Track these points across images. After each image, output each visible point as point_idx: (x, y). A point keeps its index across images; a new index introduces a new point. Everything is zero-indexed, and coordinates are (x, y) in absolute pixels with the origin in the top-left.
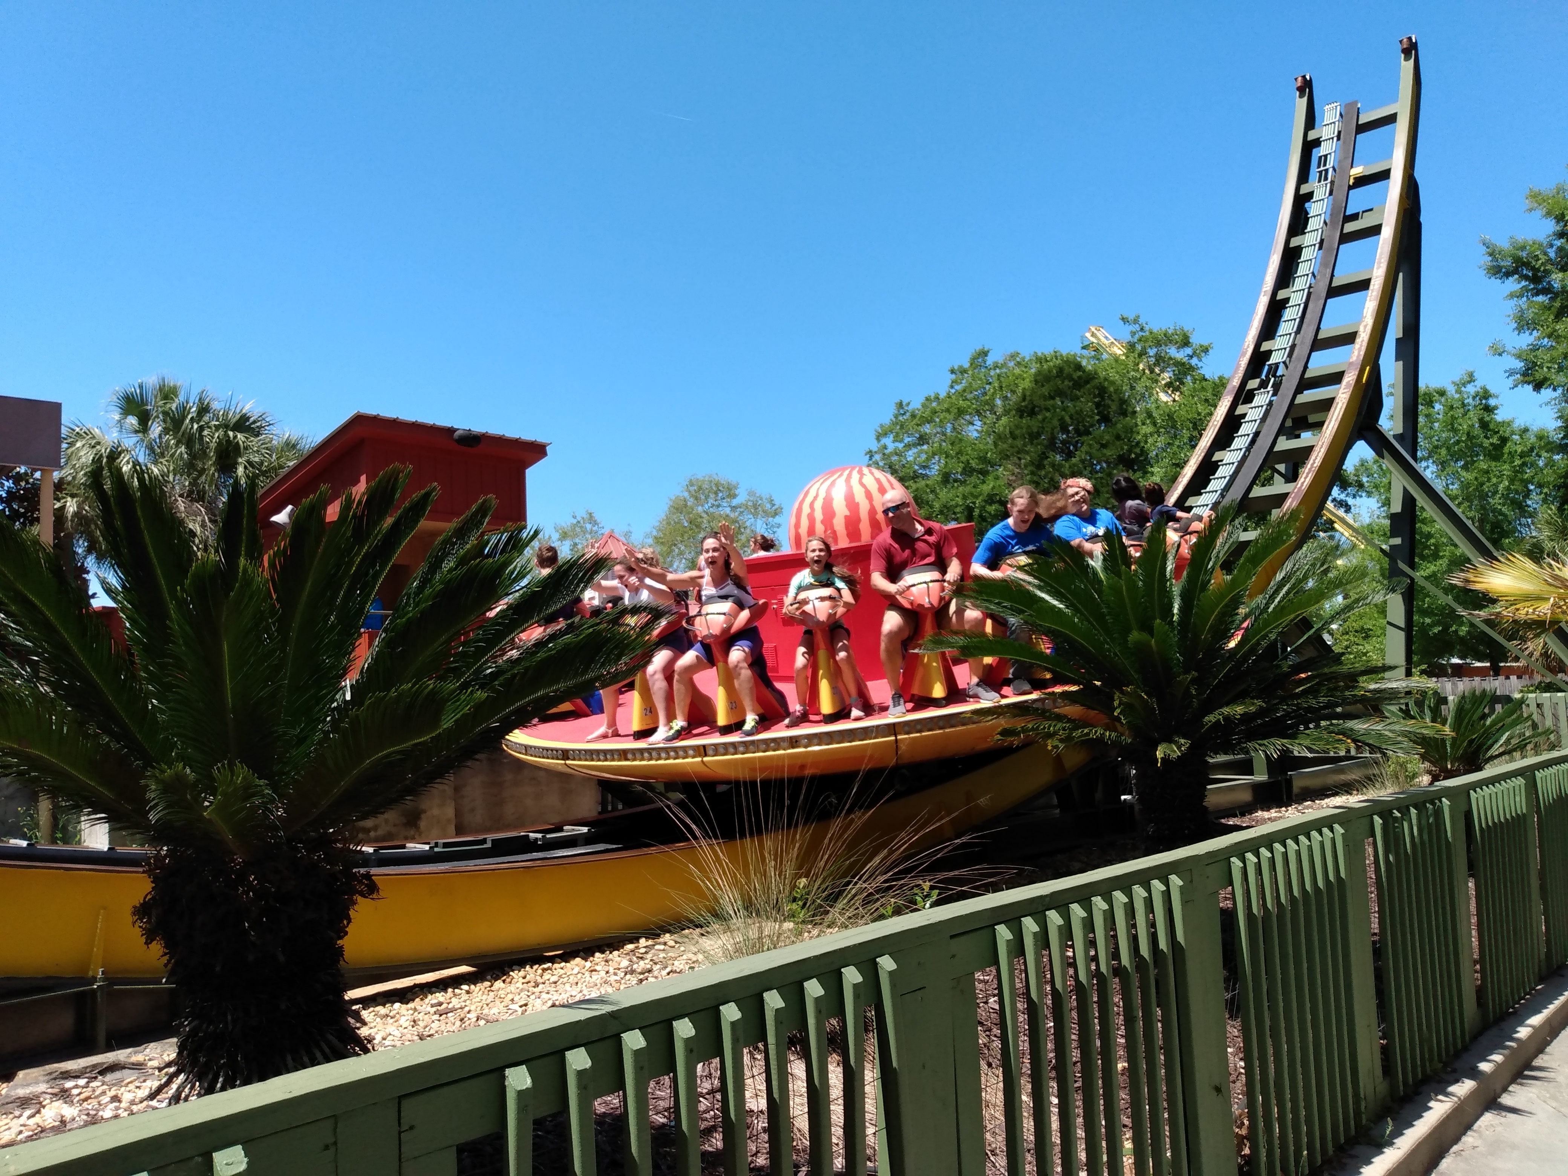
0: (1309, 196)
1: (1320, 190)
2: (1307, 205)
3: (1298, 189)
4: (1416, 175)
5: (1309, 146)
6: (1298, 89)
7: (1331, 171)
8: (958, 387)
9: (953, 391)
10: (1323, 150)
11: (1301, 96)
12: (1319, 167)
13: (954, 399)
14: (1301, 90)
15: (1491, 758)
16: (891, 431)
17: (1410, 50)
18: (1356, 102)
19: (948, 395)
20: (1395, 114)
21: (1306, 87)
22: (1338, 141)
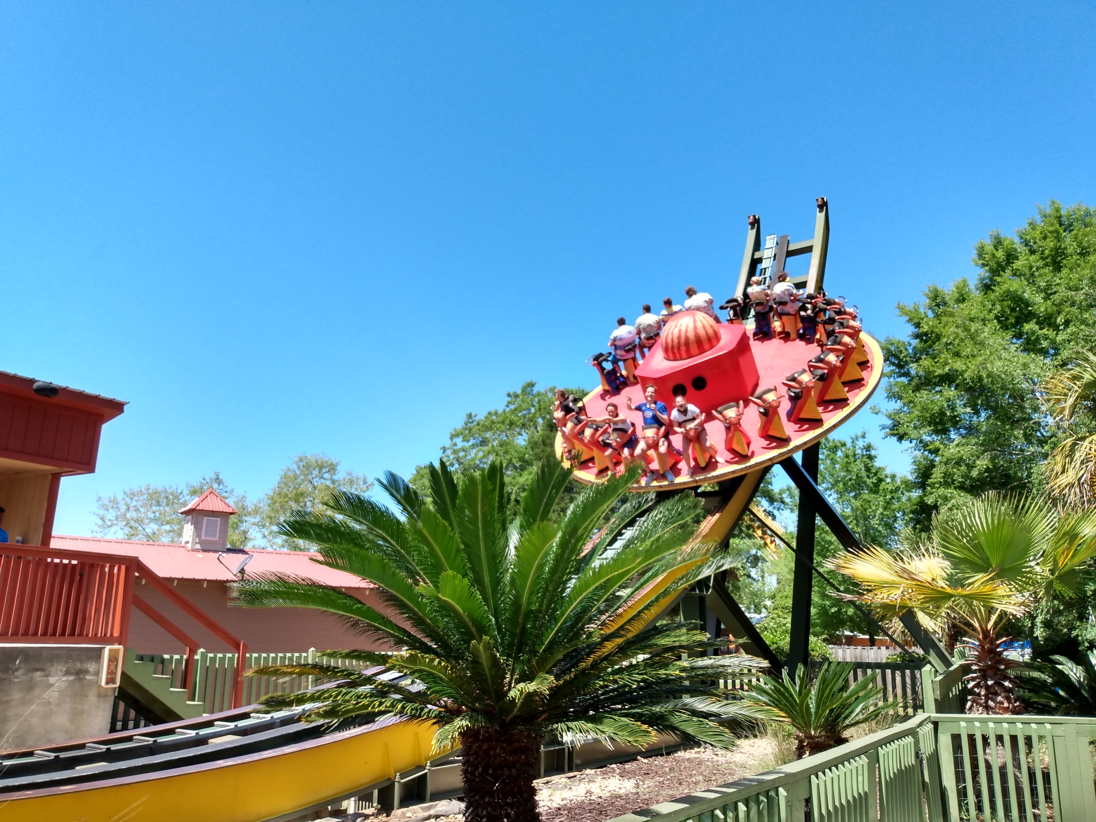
5: (755, 262)
6: (751, 224)
7: (768, 279)
8: (512, 407)
9: (508, 409)
10: (764, 264)
11: (752, 229)
13: (508, 415)
14: (752, 224)
15: (848, 726)
16: (462, 434)
17: (823, 206)
18: (787, 236)
19: (504, 411)
20: (812, 247)
21: (756, 223)
22: (774, 259)
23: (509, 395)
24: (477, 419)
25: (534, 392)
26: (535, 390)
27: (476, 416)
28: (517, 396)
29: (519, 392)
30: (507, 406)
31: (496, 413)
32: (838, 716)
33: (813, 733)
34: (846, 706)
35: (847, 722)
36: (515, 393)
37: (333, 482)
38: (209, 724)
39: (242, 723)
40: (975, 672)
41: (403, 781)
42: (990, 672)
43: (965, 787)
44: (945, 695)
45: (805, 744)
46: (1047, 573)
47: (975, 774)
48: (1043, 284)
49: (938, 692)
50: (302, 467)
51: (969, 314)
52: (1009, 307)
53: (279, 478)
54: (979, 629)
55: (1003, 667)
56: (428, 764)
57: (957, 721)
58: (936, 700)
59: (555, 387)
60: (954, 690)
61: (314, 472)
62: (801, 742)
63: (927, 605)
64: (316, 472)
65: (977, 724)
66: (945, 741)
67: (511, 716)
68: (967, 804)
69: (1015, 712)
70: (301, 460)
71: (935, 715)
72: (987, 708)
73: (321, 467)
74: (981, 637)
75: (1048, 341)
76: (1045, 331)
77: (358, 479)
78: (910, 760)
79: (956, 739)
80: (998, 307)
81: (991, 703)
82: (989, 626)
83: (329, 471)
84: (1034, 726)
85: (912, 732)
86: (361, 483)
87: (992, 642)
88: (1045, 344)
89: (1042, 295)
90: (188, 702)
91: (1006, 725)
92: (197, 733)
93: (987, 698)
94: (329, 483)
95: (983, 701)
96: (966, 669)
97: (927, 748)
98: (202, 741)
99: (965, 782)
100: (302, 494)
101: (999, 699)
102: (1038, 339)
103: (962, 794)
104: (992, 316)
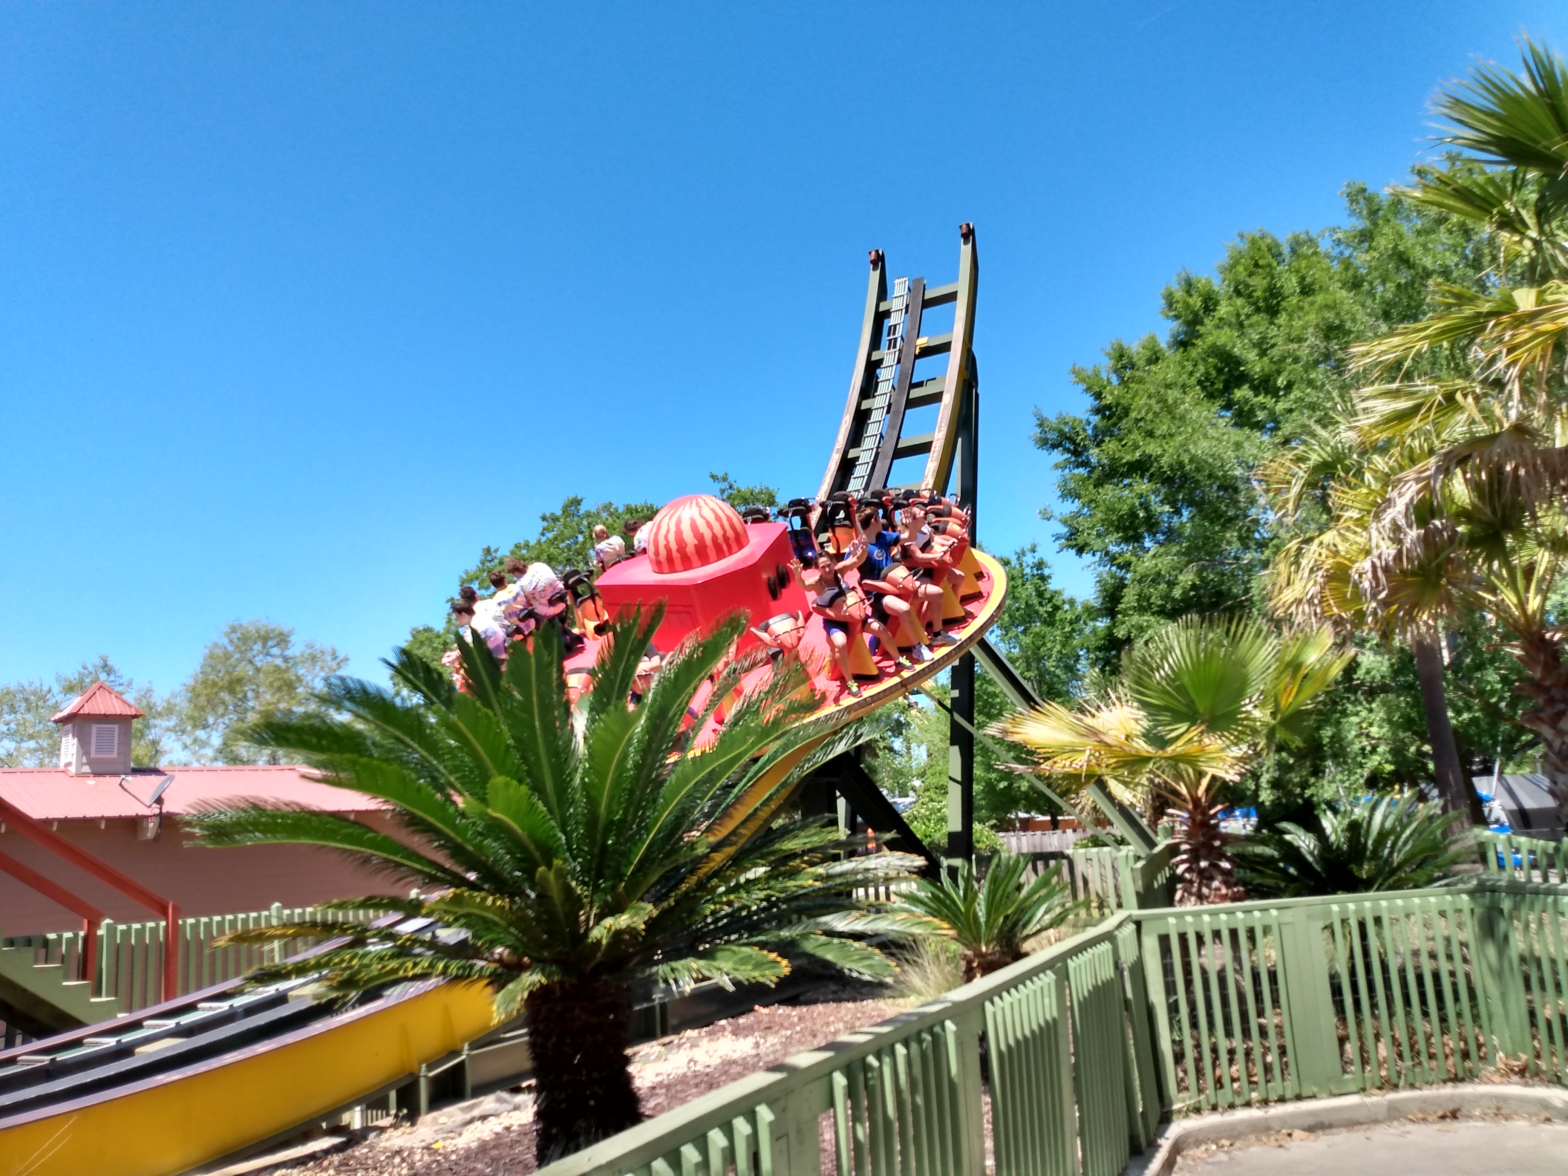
0: (881, 361)
1: (888, 356)
2: (878, 371)
3: (869, 355)
4: (973, 349)
5: (881, 317)
6: (872, 262)
7: (899, 340)
8: (550, 535)
9: (543, 539)
10: (893, 320)
11: (874, 269)
12: (889, 335)
13: (544, 547)
14: (875, 263)
15: (1028, 937)
16: (477, 578)
17: (968, 235)
18: (922, 279)
19: (539, 542)
20: (956, 293)
21: (879, 261)
22: (906, 312)
23: (544, 518)
24: (499, 554)
25: (581, 512)
26: (583, 509)
27: (496, 551)
28: (555, 519)
29: (559, 513)
30: (543, 534)
31: (527, 545)
32: (1015, 924)
33: (984, 949)
34: (1024, 913)
35: (1026, 932)
36: (553, 514)
37: (286, 659)
38: (136, 1025)
39: (186, 1019)
40: (1185, 852)
41: (432, 1074)
42: (1203, 852)
43: (1176, 1001)
44: (1148, 886)
45: (975, 965)
46: (1268, 719)
47: (1189, 983)
48: (1256, 337)
49: (1140, 883)
50: (236, 640)
51: (1164, 379)
52: (1215, 367)
53: (201, 659)
54: (1188, 797)
55: (1217, 843)
56: (466, 1047)
57: (1164, 917)
58: (1138, 894)
59: (611, 504)
60: (1159, 878)
61: (256, 647)
62: (969, 962)
63: (1120, 771)
64: (258, 647)
65: (1189, 919)
66: (1151, 944)
67: (593, 964)
68: (1179, 1021)
69: (1235, 898)
70: (234, 630)
71: (1137, 913)
72: (1201, 897)
73: (265, 639)
74: (1190, 807)
75: (1266, 412)
76: (1261, 398)
77: (322, 652)
78: (1107, 972)
79: (1164, 940)
80: (1202, 368)
81: (1205, 891)
82: (1201, 792)
83: (278, 644)
84: (1257, 914)
85: (1109, 937)
86: (329, 658)
87: (1204, 813)
88: (1261, 415)
89: (1256, 351)
90: (93, 1000)
91: (1223, 917)
92: (118, 1041)
93: (1200, 885)
94: (279, 661)
95: (1194, 890)
96: (1173, 850)
97: (1128, 956)
98: (124, 1052)
99: (1176, 993)
100: (239, 681)
101: (1216, 884)
102: (1252, 411)
103: (1173, 1009)
104: (1193, 380)
